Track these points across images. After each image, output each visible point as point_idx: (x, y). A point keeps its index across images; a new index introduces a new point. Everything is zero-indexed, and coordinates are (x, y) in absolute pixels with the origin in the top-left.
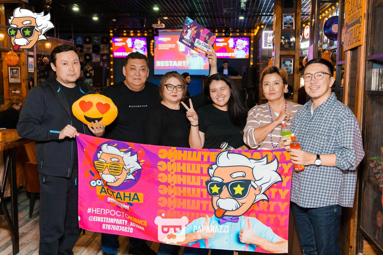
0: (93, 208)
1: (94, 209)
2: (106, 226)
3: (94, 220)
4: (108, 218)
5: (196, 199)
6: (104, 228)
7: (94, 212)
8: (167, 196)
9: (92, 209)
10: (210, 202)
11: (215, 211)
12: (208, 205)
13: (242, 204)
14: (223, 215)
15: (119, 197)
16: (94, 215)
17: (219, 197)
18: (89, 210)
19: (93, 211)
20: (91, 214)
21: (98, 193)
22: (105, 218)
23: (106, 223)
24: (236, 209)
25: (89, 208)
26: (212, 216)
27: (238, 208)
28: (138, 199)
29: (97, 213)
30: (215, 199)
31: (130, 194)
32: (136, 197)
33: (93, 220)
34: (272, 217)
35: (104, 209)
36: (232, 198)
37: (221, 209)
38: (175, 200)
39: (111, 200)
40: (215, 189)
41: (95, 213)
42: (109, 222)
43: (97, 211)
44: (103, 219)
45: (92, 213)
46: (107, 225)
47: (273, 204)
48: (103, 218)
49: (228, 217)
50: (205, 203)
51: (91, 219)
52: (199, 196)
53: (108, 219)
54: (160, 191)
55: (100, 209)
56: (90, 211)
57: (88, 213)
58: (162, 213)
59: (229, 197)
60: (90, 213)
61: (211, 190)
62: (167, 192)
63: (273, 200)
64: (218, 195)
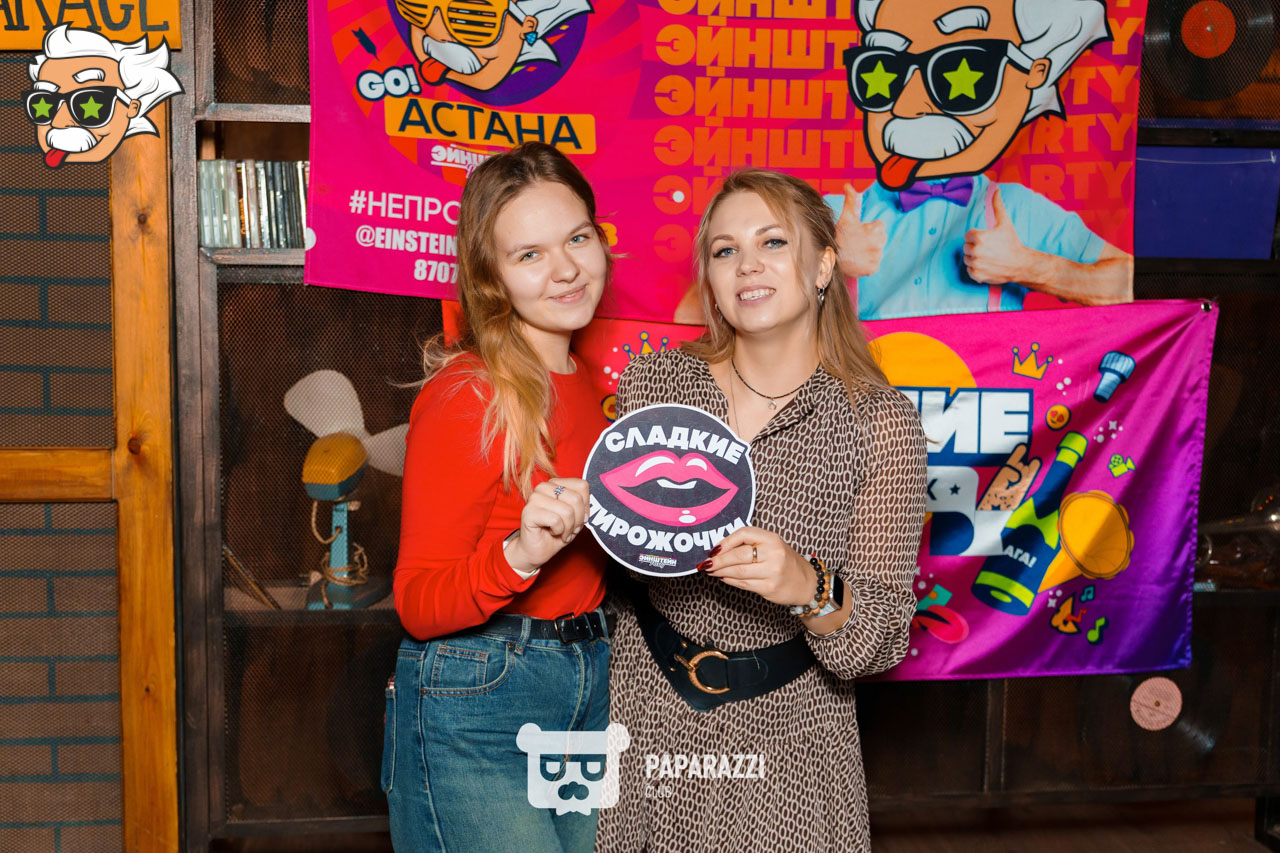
0: (371, 194)
1: (377, 198)
2: (429, 268)
3: (379, 245)
4: (436, 236)
5: (804, 125)
6: (423, 277)
7: (377, 209)
8: (690, 120)
9: (367, 196)
10: (860, 133)
11: (879, 166)
12: (849, 148)
13: (980, 129)
14: (912, 178)
15: (501, 129)
16: (377, 220)
17: (892, 114)
18: (354, 198)
19: (372, 203)
20: (363, 218)
21: (392, 127)
22: (424, 235)
23: (428, 256)
24: (961, 151)
25: (357, 192)
26: (868, 185)
27: (968, 143)
28: (573, 139)
29: (391, 215)
30: (877, 119)
31: (541, 120)
32: (564, 133)
33: (374, 241)
34: (1081, 171)
35: (419, 199)
36: (940, 112)
37: (901, 156)
38: (723, 133)
39: (449, 160)
40: (879, 81)
41: (383, 214)
42: (442, 252)
43: (388, 204)
44: (418, 240)
45: (370, 212)
46: (433, 264)
47: (1081, 124)
48: (415, 235)
49: (930, 182)
50: (837, 138)
51: (367, 240)
52: (814, 112)
53: (437, 240)
54: (661, 103)
55: (400, 197)
56: (361, 206)
57: (353, 211)
58: (674, 190)
59: (930, 111)
60: (359, 211)
61: (863, 86)
62: (690, 105)
63: (1081, 110)
64: (889, 107)
